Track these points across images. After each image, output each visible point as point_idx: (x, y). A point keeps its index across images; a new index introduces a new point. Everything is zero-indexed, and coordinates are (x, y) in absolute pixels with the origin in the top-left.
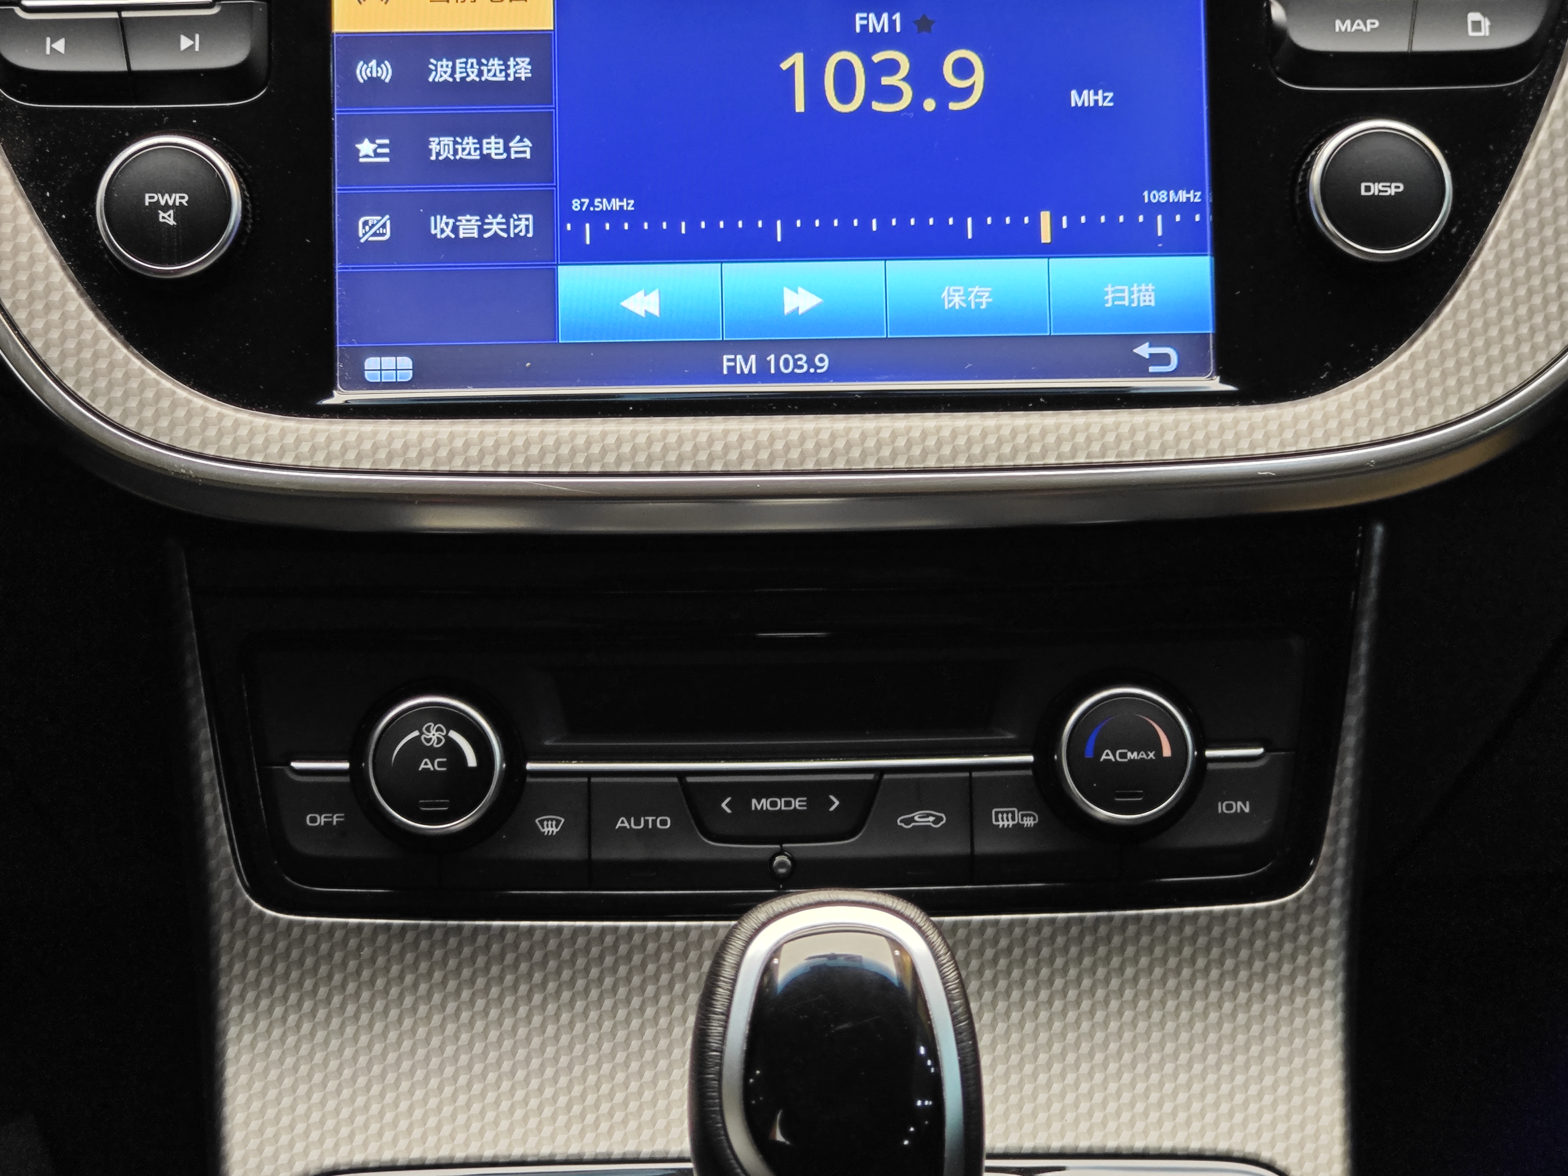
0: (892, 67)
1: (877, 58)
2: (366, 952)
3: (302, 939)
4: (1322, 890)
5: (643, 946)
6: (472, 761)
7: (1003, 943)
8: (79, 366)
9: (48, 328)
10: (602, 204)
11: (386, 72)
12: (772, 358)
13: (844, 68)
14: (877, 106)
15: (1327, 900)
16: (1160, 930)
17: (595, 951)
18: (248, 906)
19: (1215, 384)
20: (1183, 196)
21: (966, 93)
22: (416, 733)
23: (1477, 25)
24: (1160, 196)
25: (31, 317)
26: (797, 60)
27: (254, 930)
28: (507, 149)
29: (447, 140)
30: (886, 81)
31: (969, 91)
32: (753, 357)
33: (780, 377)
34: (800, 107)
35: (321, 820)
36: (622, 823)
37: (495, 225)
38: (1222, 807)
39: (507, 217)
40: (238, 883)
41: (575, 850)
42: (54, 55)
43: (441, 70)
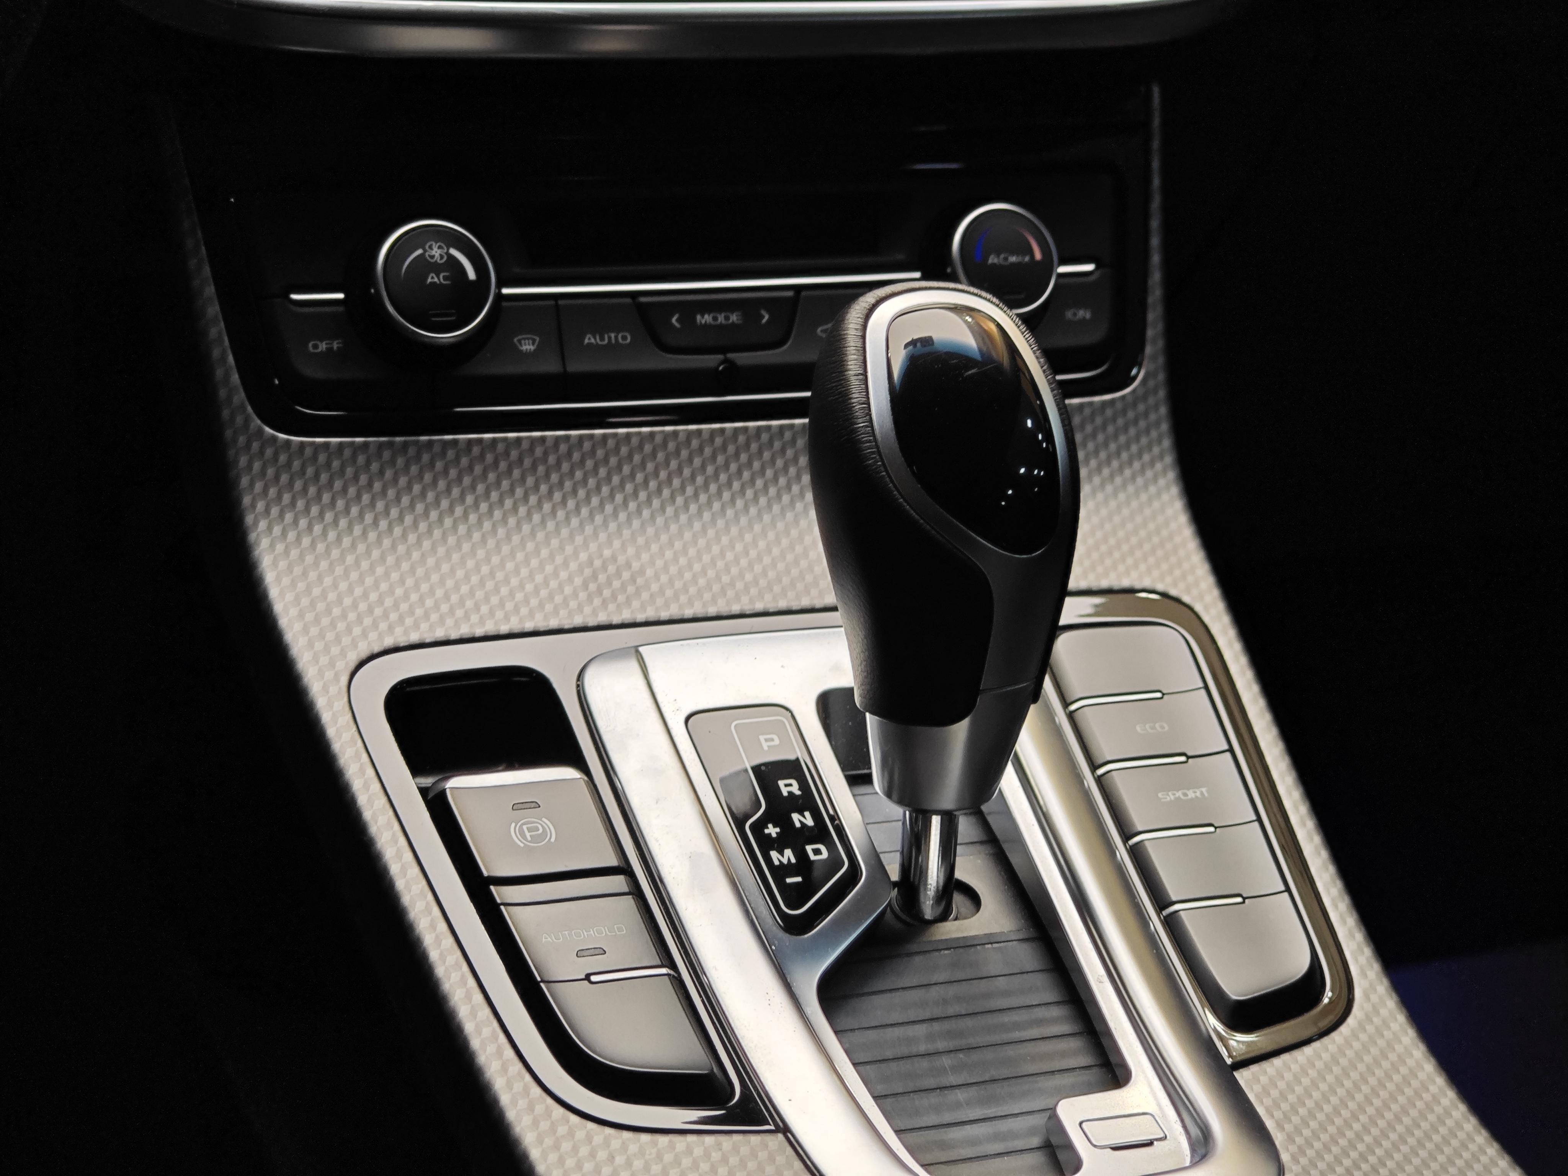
3: (315, 458)
5: (617, 450)
6: (472, 275)
18: (260, 432)
22: (420, 252)
27: (269, 452)
35: (323, 346)
36: (589, 339)
38: (1069, 314)
40: (249, 409)
41: (550, 366)
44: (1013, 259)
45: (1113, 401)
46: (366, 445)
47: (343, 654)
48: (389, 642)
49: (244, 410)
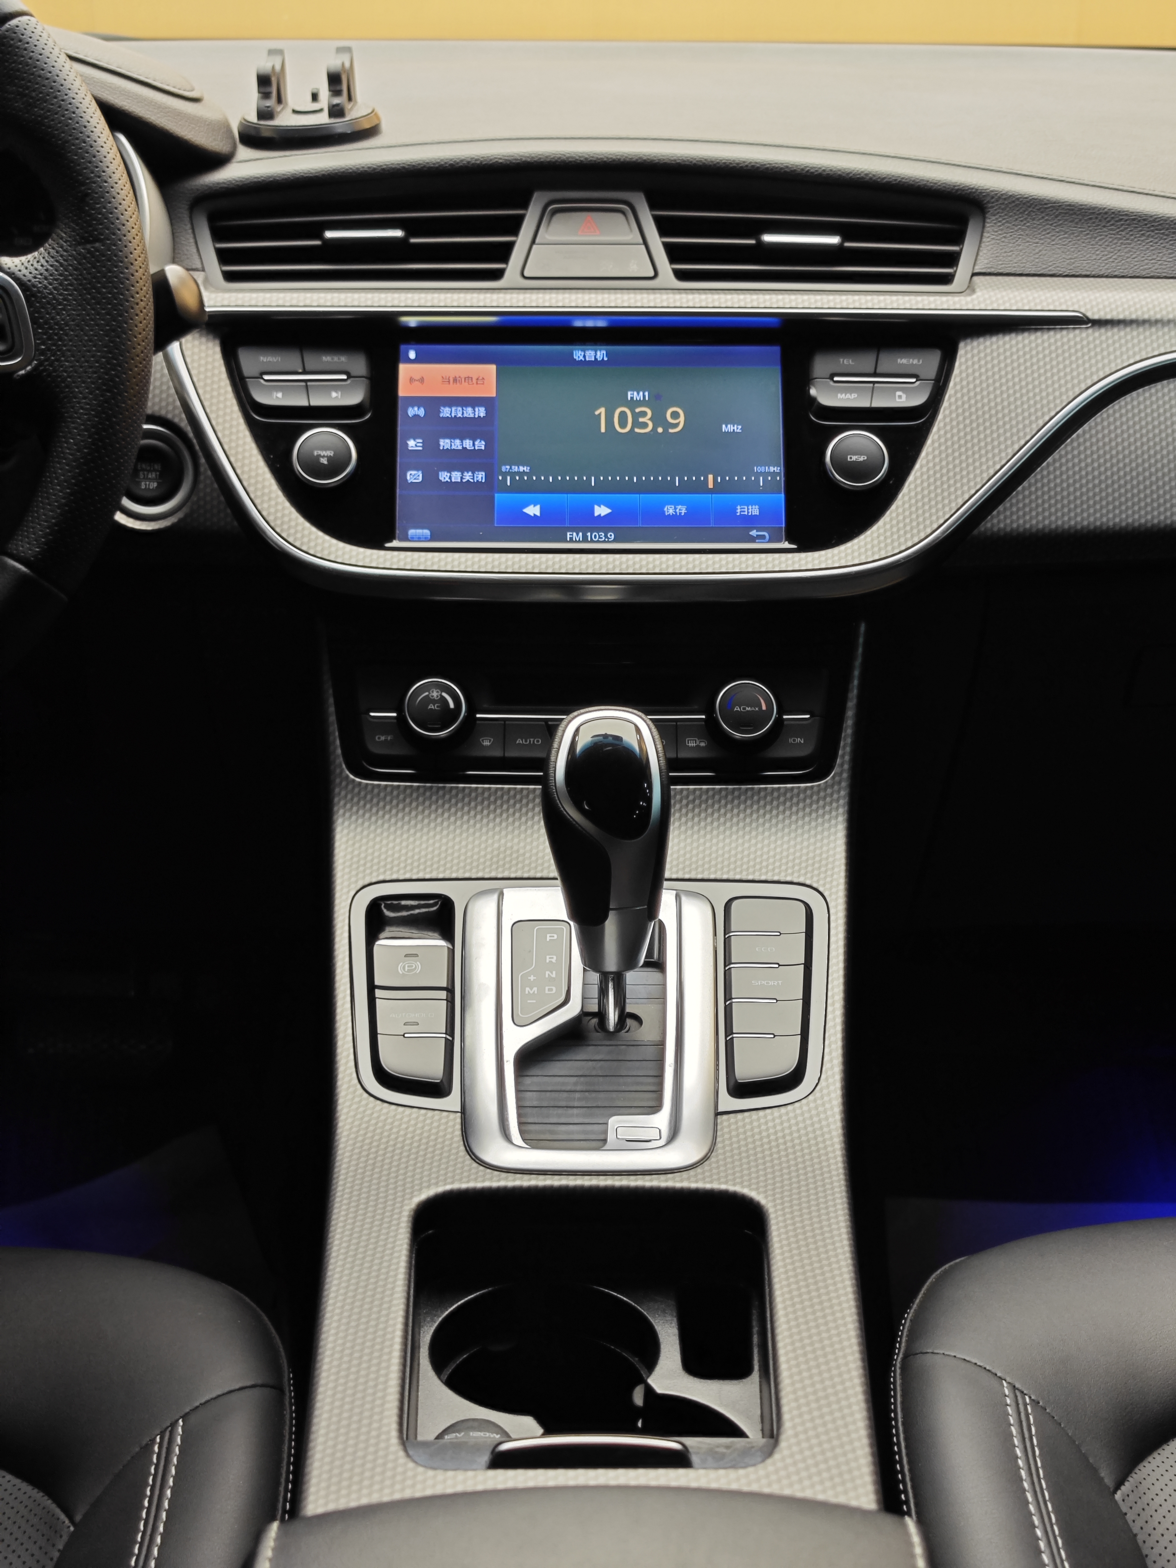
0: (644, 414)
1: (637, 410)
2: (401, 797)
3: (372, 791)
4: (837, 778)
5: (527, 796)
6: (452, 705)
7: (691, 798)
8: (282, 523)
9: (269, 506)
10: (515, 469)
11: (421, 412)
12: (589, 534)
13: (623, 413)
14: (637, 430)
15: (840, 783)
16: (762, 794)
17: (505, 797)
18: (348, 777)
20: (772, 469)
21: (677, 425)
22: (427, 693)
23: (900, 397)
24: (761, 469)
25: (262, 502)
27: (350, 787)
28: (474, 445)
29: (448, 441)
30: (641, 420)
32: (581, 534)
33: (592, 541)
34: (603, 430)
35: (383, 738)
36: (519, 741)
37: (468, 476)
38: (791, 740)
39: (473, 473)
40: (344, 766)
41: (497, 753)
42: (277, 398)
43: (446, 412)
44: (748, 708)
45: (812, 787)
46: (399, 786)
47: (356, 882)
48: (381, 878)
49: (341, 766)
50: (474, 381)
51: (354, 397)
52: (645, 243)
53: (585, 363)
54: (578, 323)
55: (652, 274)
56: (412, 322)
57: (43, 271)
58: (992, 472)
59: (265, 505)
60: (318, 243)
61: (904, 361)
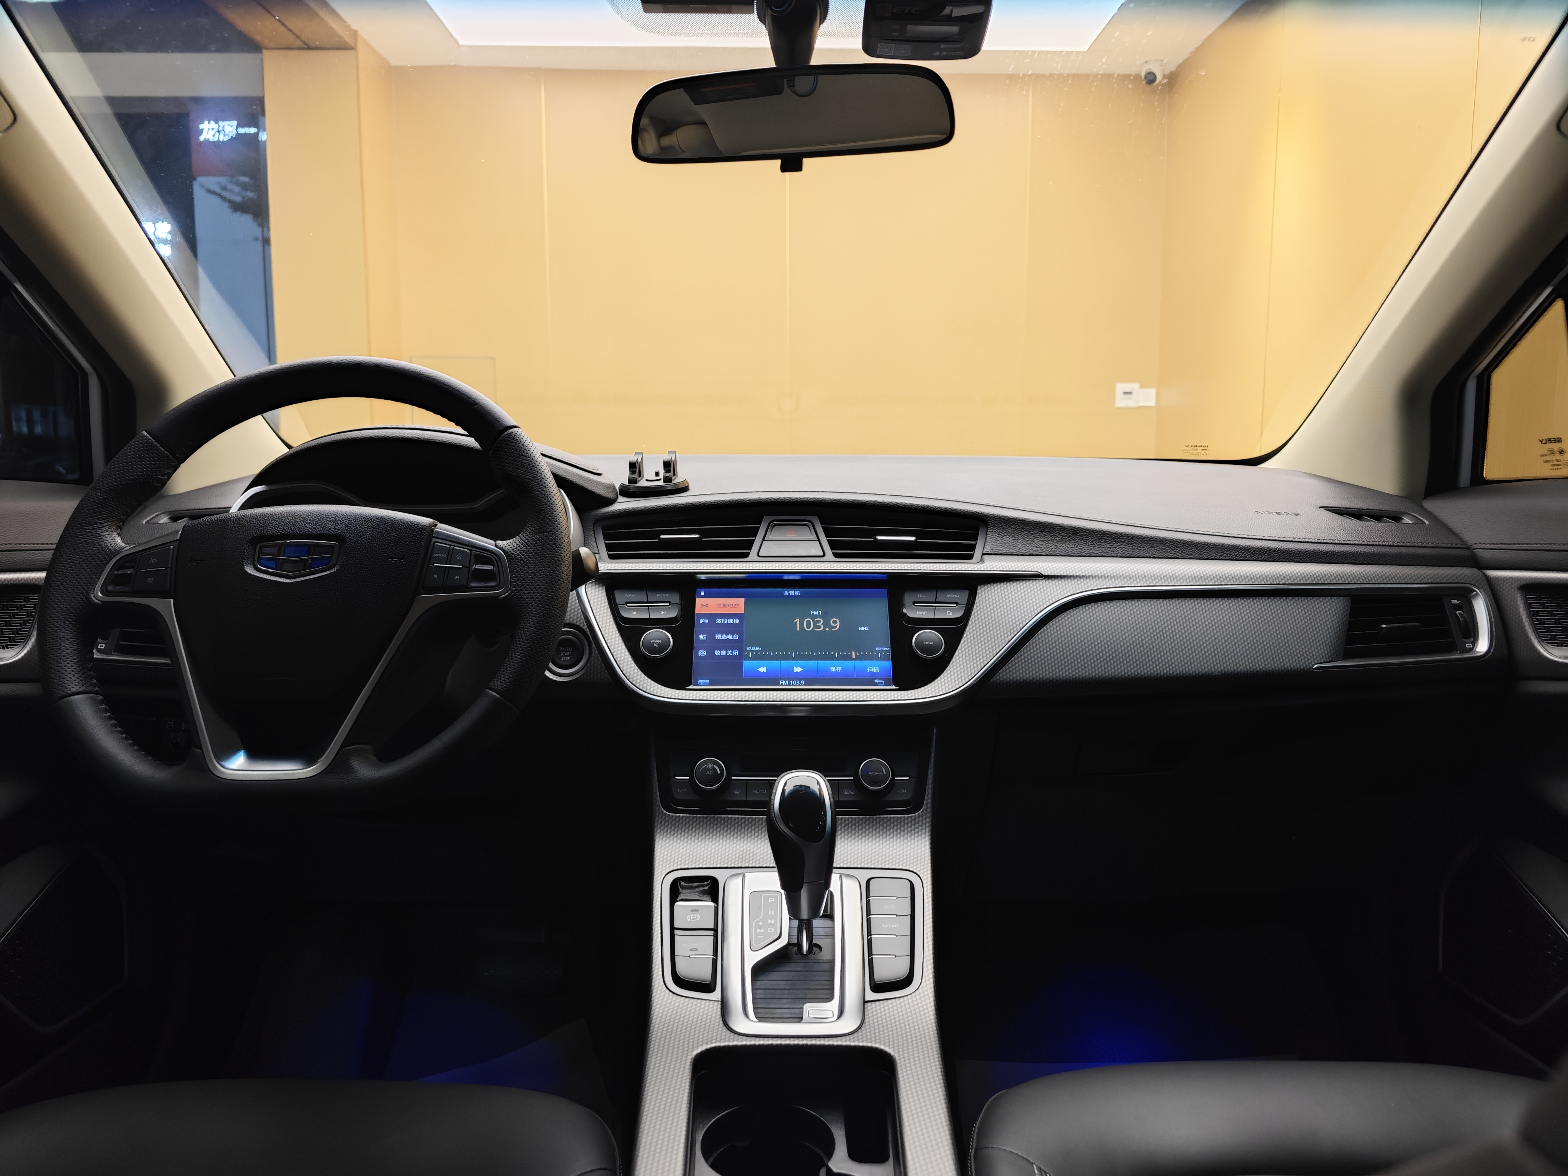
0: (819, 622)
1: (815, 620)
2: (691, 822)
3: (675, 819)
4: (925, 812)
6: (719, 772)
7: (847, 822)
8: (633, 677)
9: (627, 668)
10: (754, 649)
11: (706, 621)
12: (791, 681)
13: (808, 621)
14: (815, 630)
15: (926, 814)
16: (885, 820)
17: (747, 823)
18: (663, 811)
19: (894, 687)
20: (885, 649)
22: (706, 766)
23: (949, 613)
24: (880, 649)
25: (623, 666)
26: (798, 620)
27: (664, 817)
28: (733, 637)
29: (720, 635)
30: (818, 624)
31: (836, 626)
32: (787, 681)
33: (793, 685)
34: (798, 630)
35: (682, 790)
36: (754, 791)
37: (729, 653)
38: (899, 791)
39: (732, 651)
40: (661, 806)
41: (742, 798)
42: (634, 615)
43: (719, 621)
44: (876, 773)
45: (911, 817)
46: (690, 817)
47: (666, 869)
48: (679, 867)
49: (659, 805)
50: (734, 606)
51: (672, 614)
52: (819, 540)
53: (789, 596)
54: (786, 577)
55: (822, 554)
56: (703, 577)
57: (517, 547)
58: (998, 650)
59: (625, 668)
60: (657, 540)
61: (950, 596)
